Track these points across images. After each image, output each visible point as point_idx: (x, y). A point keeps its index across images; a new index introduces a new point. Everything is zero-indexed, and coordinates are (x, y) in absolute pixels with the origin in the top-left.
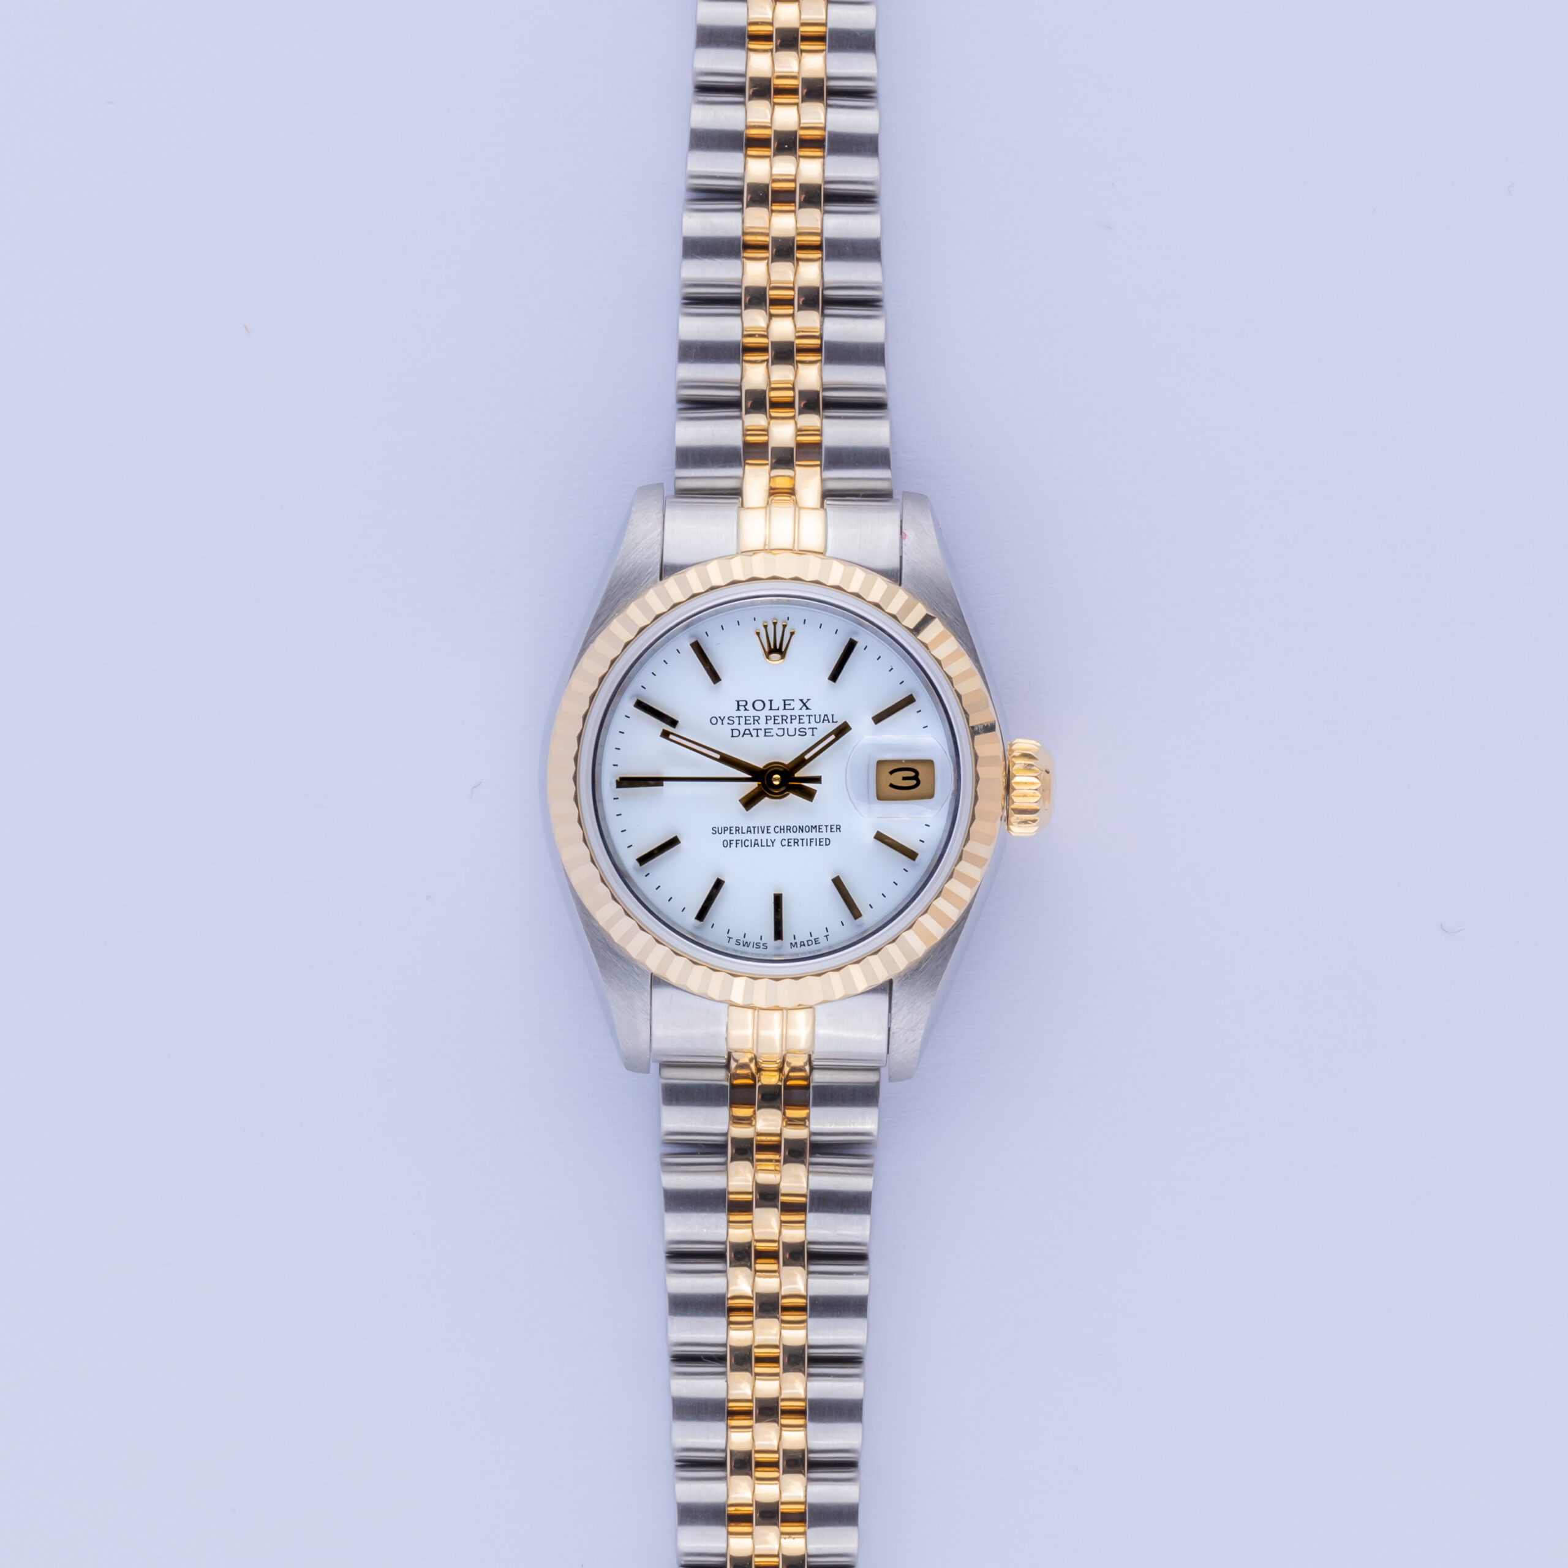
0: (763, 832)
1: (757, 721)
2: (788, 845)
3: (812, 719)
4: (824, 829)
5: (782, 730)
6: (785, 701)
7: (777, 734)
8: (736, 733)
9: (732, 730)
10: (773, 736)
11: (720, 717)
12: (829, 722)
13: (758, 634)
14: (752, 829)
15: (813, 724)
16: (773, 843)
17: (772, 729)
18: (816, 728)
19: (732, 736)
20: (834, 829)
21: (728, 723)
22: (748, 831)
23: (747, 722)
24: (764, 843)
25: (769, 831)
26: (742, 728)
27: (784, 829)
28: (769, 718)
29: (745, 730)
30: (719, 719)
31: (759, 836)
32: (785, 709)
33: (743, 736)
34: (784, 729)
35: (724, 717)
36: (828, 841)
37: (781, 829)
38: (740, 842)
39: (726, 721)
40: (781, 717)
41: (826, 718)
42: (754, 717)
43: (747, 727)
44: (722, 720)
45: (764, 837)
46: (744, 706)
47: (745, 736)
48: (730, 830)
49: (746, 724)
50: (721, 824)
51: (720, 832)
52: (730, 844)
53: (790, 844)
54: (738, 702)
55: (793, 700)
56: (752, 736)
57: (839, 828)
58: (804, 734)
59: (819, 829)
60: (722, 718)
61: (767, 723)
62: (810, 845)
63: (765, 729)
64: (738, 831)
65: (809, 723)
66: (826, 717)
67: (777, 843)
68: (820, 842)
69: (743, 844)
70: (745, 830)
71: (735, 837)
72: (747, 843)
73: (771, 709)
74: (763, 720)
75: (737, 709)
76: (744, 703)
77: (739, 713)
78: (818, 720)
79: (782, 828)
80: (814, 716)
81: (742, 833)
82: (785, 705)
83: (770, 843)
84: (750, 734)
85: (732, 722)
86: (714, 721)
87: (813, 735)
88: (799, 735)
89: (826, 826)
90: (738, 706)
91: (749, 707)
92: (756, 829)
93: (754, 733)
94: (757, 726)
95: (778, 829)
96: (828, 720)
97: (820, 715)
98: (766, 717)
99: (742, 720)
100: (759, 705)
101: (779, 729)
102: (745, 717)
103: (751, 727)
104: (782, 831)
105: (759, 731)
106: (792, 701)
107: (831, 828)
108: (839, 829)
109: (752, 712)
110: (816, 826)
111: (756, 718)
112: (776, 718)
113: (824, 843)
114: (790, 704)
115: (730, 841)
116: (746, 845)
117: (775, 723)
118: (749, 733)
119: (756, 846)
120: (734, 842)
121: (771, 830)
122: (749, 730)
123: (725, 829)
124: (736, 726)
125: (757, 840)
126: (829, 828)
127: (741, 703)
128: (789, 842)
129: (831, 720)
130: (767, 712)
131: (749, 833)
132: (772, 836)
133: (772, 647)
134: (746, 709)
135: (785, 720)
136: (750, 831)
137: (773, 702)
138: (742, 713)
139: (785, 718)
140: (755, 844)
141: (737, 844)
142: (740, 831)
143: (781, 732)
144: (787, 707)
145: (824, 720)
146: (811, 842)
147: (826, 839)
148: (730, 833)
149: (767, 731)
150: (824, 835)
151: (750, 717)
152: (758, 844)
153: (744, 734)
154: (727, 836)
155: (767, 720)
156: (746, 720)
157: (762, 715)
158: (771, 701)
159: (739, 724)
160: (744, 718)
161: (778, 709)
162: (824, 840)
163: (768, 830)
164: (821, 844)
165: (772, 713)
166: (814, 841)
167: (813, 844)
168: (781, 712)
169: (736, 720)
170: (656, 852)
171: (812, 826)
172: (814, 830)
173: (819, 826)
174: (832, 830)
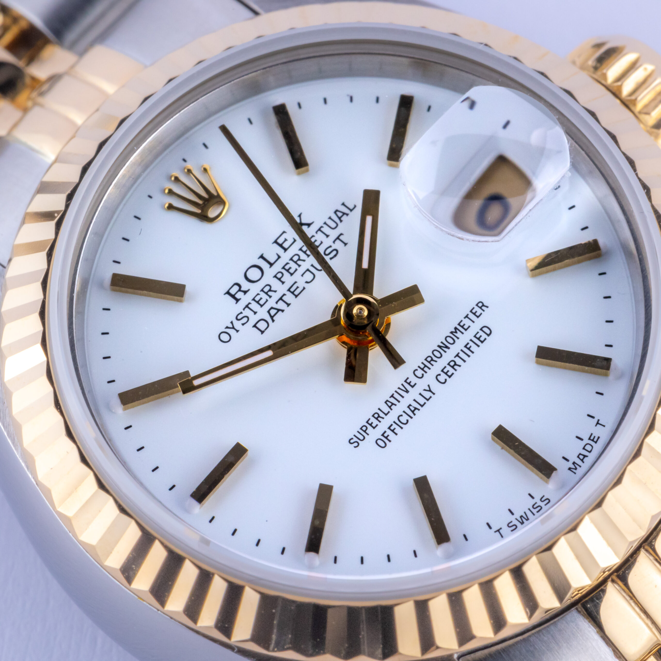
0: (407, 391)
1: (270, 290)
2: (450, 377)
3: (326, 229)
4: (467, 322)
5: (308, 272)
6: (276, 242)
7: (307, 282)
8: (262, 325)
9: (255, 326)
10: (304, 288)
11: (227, 327)
12: (347, 215)
13: (171, 207)
14: (392, 400)
15: (334, 234)
16: (430, 391)
17: (296, 282)
18: (341, 234)
19: (262, 332)
20: (479, 311)
21: (243, 324)
22: (390, 407)
23: (262, 302)
24: (422, 401)
25: (412, 384)
26: (263, 313)
27: (425, 366)
28: (279, 275)
29: (269, 312)
30: (227, 330)
31: (408, 399)
32: (285, 250)
33: (273, 321)
34: (308, 270)
35: (232, 323)
36: (485, 329)
37: (422, 369)
38: (394, 426)
39: (237, 325)
40: (291, 262)
41: (340, 214)
42: (262, 290)
43: (267, 307)
44: (233, 328)
45: (414, 394)
46: (240, 290)
47: (274, 318)
48: (371, 425)
49: (262, 306)
50: (354, 430)
51: (361, 438)
52: (386, 438)
53: (449, 374)
54: (228, 293)
55: (284, 232)
56: (283, 311)
57: (481, 306)
58: (334, 253)
59: (462, 327)
60: (231, 326)
61: (283, 283)
62: (473, 352)
63: (289, 290)
64: (379, 416)
65: (327, 236)
66: (338, 213)
67: (435, 386)
68: (479, 339)
69: (400, 423)
70: (386, 409)
71: (383, 426)
72: (403, 419)
73: (271, 265)
74: (276, 284)
75: (235, 301)
76: (236, 288)
77: (242, 304)
78: (333, 225)
79: (422, 366)
80: (325, 226)
81: (386, 415)
82: (281, 246)
83: (427, 394)
84: (278, 310)
85: (245, 320)
86: (225, 337)
87: (346, 244)
88: (331, 259)
89: (467, 317)
90: (233, 296)
91: (245, 285)
92: (396, 395)
93: (281, 305)
94: (276, 296)
95: (419, 373)
96: (344, 214)
97: (330, 218)
98: (275, 276)
99: (254, 306)
100: (254, 274)
101: (302, 275)
102: (254, 299)
103: (272, 303)
104: (426, 369)
105: (283, 298)
106: (284, 234)
107: (474, 314)
108: (483, 305)
109: (255, 289)
110: (456, 328)
111: (266, 289)
112: (287, 267)
113: (484, 336)
114: (286, 240)
115: (383, 435)
116: (405, 422)
117: (292, 274)
118: (276, 311)
119: (416, 412)
120: (389, 432)
121: (413, 380)
122: (272, 308)
123: (364, 429)
124: (253, 319)
125: (410, 405)
126: (471, 316)
127: (233, 291)
128: (446, 373)
129: (346, 211)
130: (270, 272)
131: (393, 407)
132: (421, 385)
133: (200, 202)
134: (245, 292)
135: (299, 259)
136: (393, 404)
137: (264, 256)
138: (245, 299)
139: (296, 258)
140: (413, 412)
141: (393, 431)
142: (382, 415)
143: (308, 276)
144: (286, 245)
145: (340, 218)
146: (469, 349)
147: (481, 329)
148: (374, 428)
149: (292, 290)
150: (475, 328)
151: (258, 294)
152: (416, 409)
153: (272, 317)
154: (374, 434)
155: (279, 279)
156: (258, 302)
157: (268, 278)
158: (262, 257)
159: (255, 313)
160: (253, 302)
161: (279, 257)
162: (481, 333)
163: (409, 384)
164: (482, 339)
165: (278, 267)
166: (471, 344)
167: (474, 348)
168: (286, 257)
169: (247, 312)
170: (317, 523)
171: (452, 333)
172: (459, 334)
173: (459, 324)
174: (478, 314)
